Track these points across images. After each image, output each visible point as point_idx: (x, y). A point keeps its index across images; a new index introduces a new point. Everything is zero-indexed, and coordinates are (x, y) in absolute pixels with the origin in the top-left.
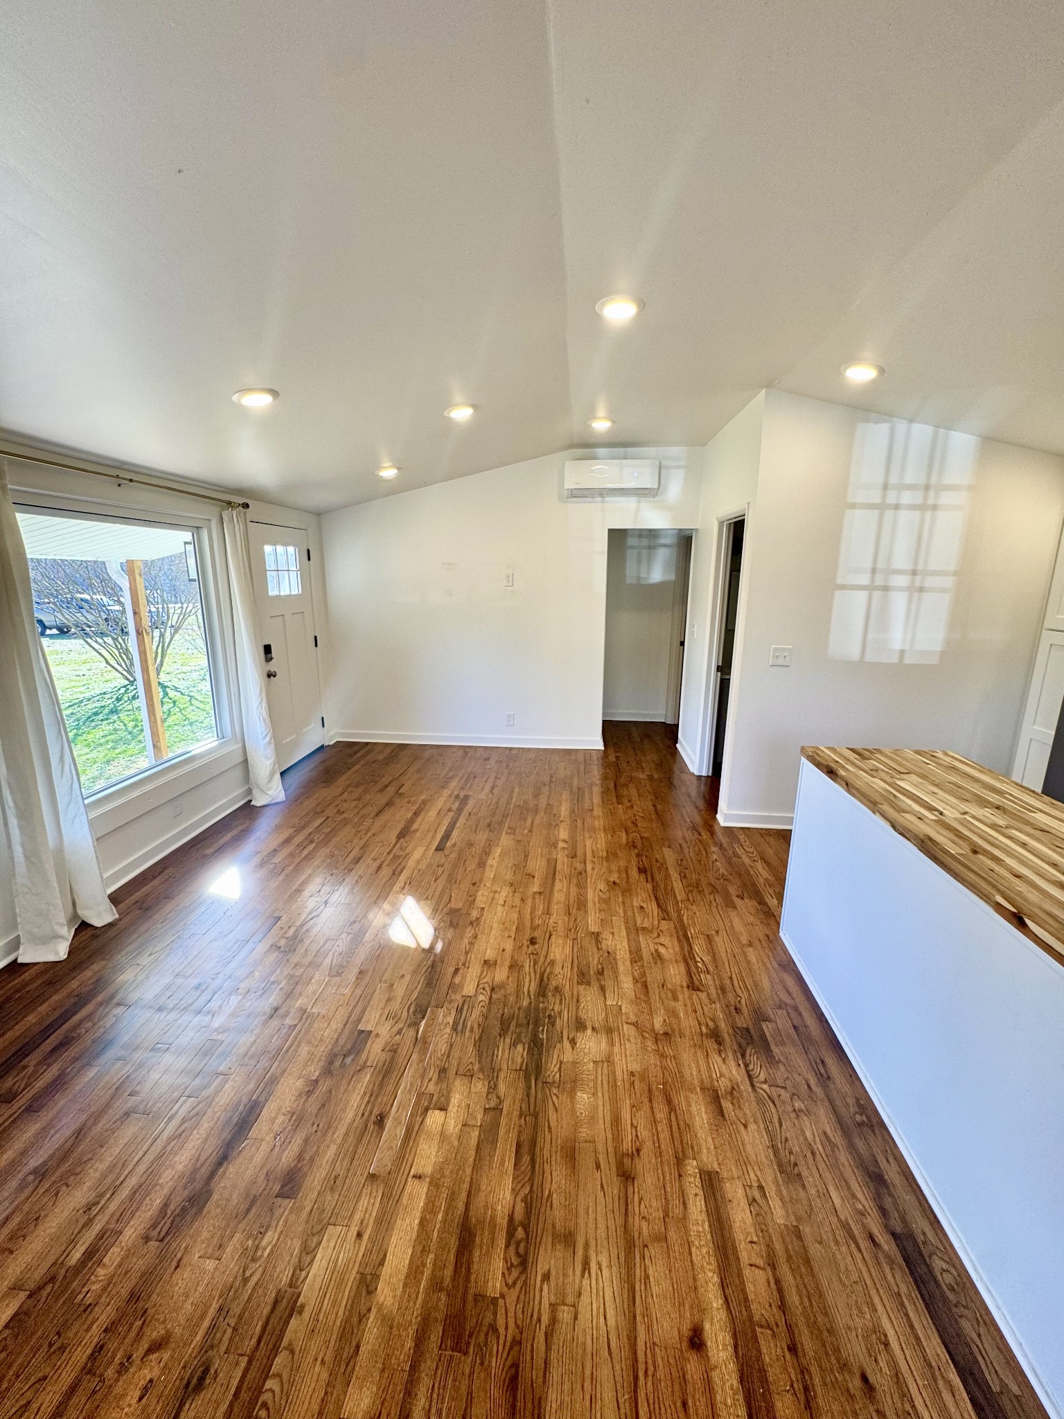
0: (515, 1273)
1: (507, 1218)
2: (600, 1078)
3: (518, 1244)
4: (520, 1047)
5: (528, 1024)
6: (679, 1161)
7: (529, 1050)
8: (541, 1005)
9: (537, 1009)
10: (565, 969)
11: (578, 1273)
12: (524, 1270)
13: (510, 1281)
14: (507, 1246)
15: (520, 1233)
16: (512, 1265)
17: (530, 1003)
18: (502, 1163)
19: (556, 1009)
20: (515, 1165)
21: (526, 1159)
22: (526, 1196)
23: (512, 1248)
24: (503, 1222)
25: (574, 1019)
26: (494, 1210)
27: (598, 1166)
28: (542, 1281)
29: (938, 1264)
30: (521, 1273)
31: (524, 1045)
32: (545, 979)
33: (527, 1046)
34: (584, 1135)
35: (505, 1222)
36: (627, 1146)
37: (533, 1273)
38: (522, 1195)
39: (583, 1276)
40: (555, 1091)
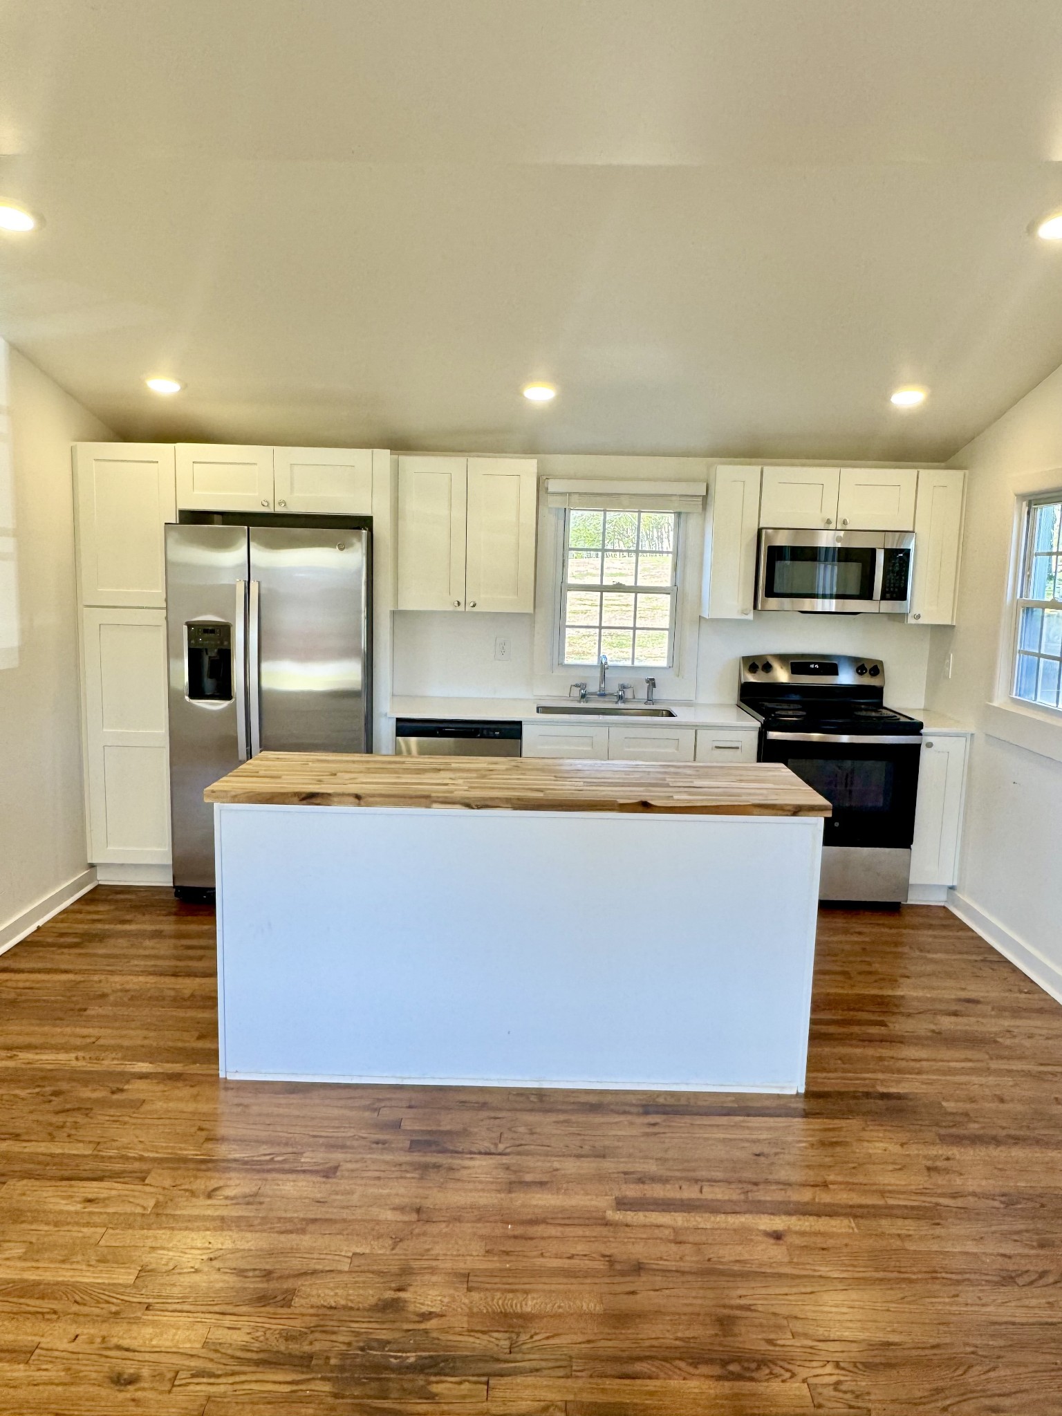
0: (777, 1370)
1: (721, 1383)
2: (500, 1286)
3: (748, 1369)
4: (435, 1388)
5: (379, 1379)
6: (607, 1224)
7: (446, 1375)
8: (333, 1361)
9: (342, 1368)
10: (239, 1325)
11: (754, 1314)
12: (773, 1362)
13: (788, 1375)
14: (752, 1379)
15: (733, 1368)
16: (771, 1373)
17: (323, 1379)
18: (651, 1394)
19: (347, 1339)
20: (650, 1378)
21: (639, 1367)
22: (691, 1364)
23: (754, 1375)
24: (726, 1387)
25: (370, 1314)
26: (716, 1397)
27: (633, 1293)
28: (775, 1345)
29: (661, 1100)
30: (776, 1365)
31: (430, 1383)
32: (261, 1356)
33: (433, 1379)
34: (592, 1305)
35: (727, 1384)
36: (600, 1265)
37: (774, 1353)
38: (691, 1370)
39: (755, 1311)
40: (523, 1337)
